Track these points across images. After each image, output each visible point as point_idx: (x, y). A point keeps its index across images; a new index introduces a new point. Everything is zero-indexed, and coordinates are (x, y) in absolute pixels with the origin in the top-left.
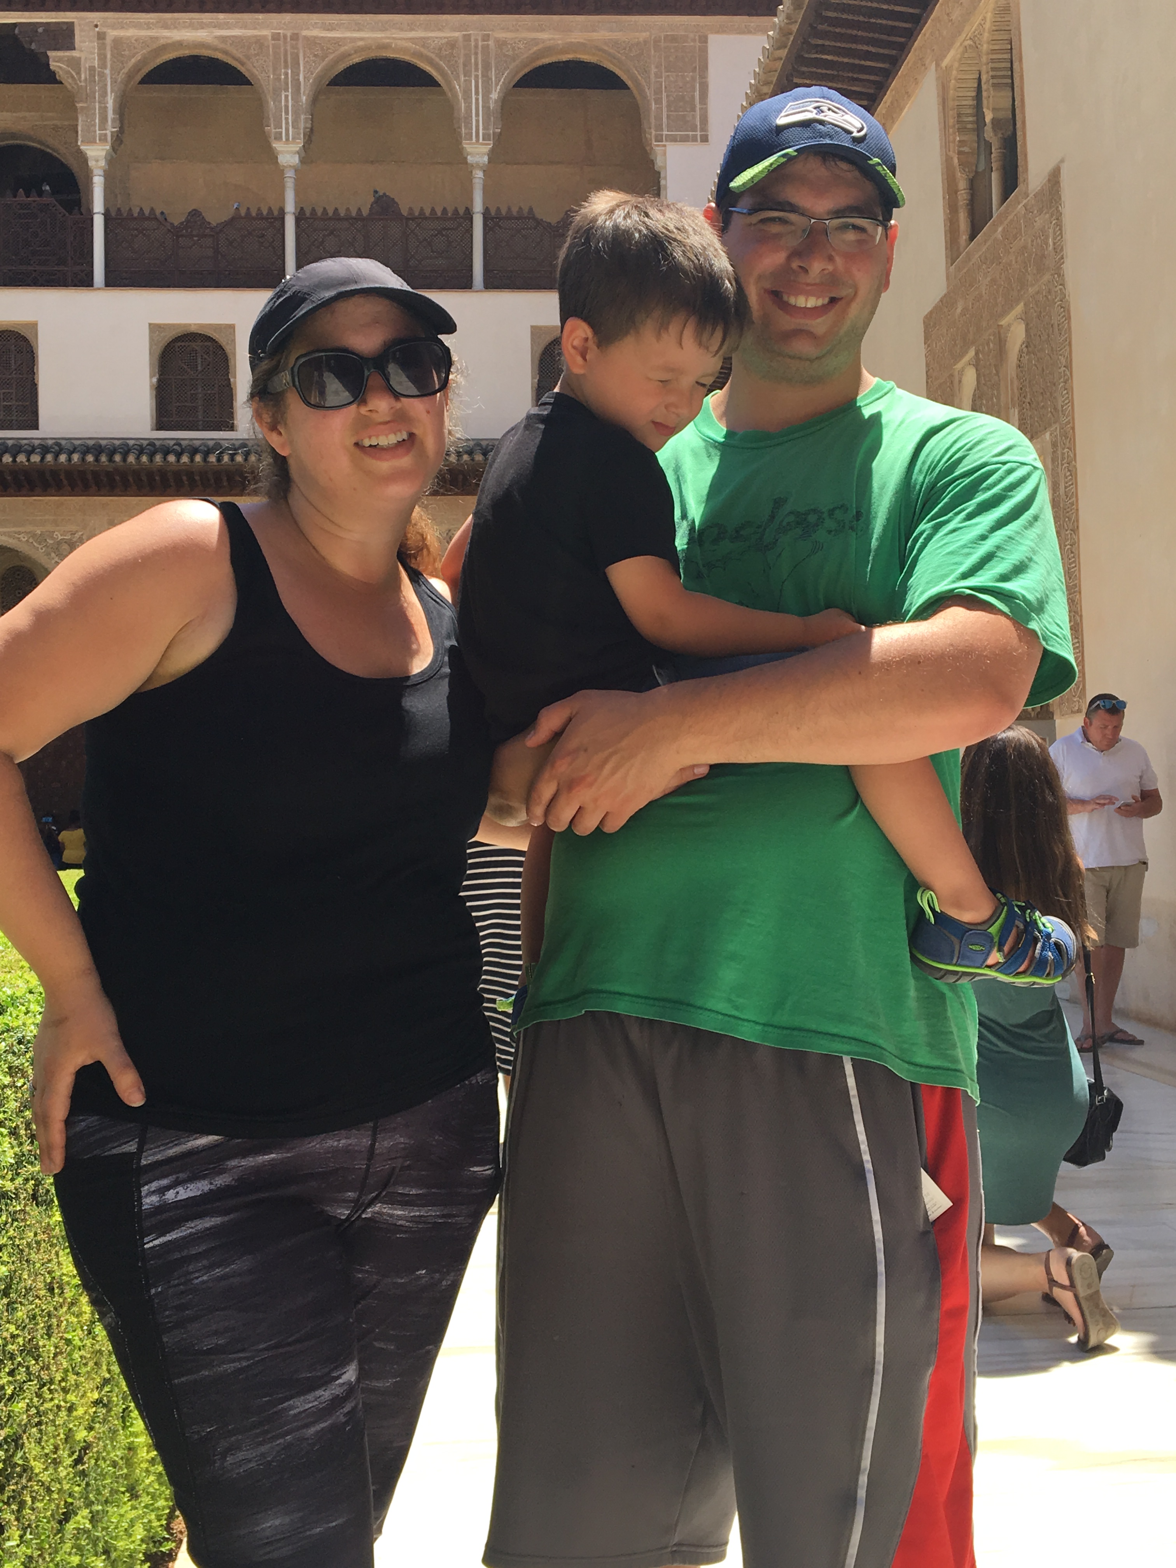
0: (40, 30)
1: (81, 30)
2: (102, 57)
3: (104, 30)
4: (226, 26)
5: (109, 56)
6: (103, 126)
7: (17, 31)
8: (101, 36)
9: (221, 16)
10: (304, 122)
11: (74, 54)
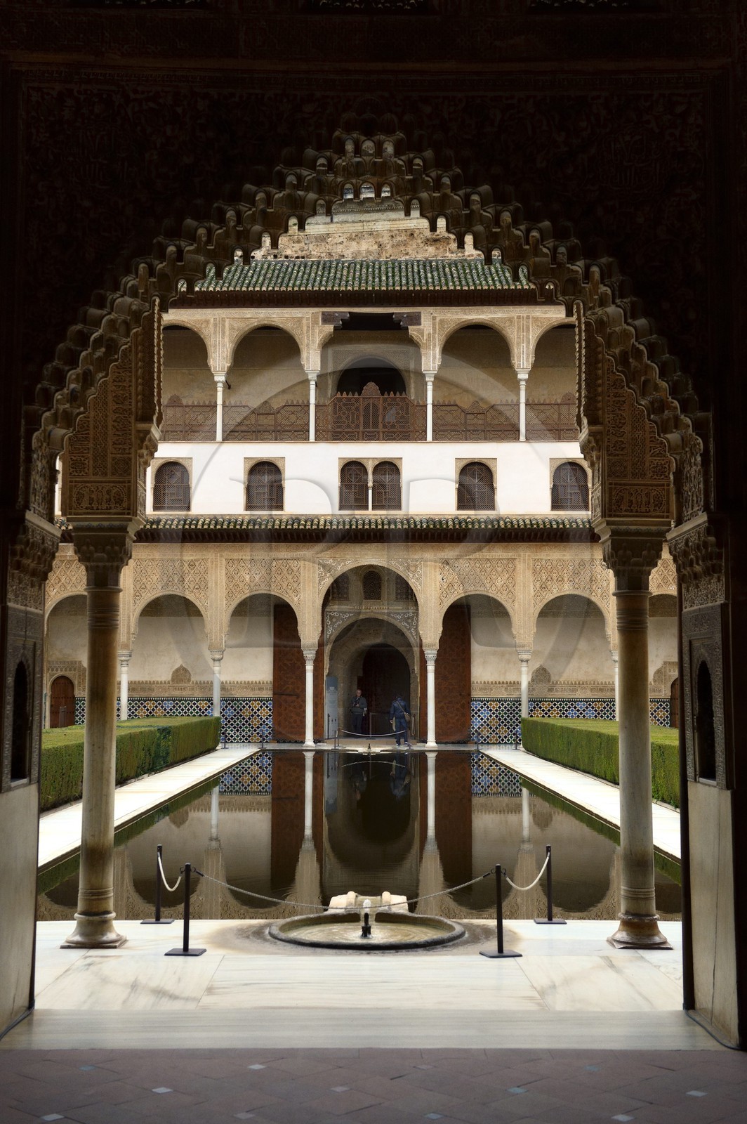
0: (405, 316)
1: (425, 316)
2: (434, 328)
3: (436, 315)
4: (495, 312)
5: (437, 328)
6: (434, 363)
7: (394, 316)
8: (434, 318)
9: (492, 308)
10: (532, 359)
11: (421, 327)
